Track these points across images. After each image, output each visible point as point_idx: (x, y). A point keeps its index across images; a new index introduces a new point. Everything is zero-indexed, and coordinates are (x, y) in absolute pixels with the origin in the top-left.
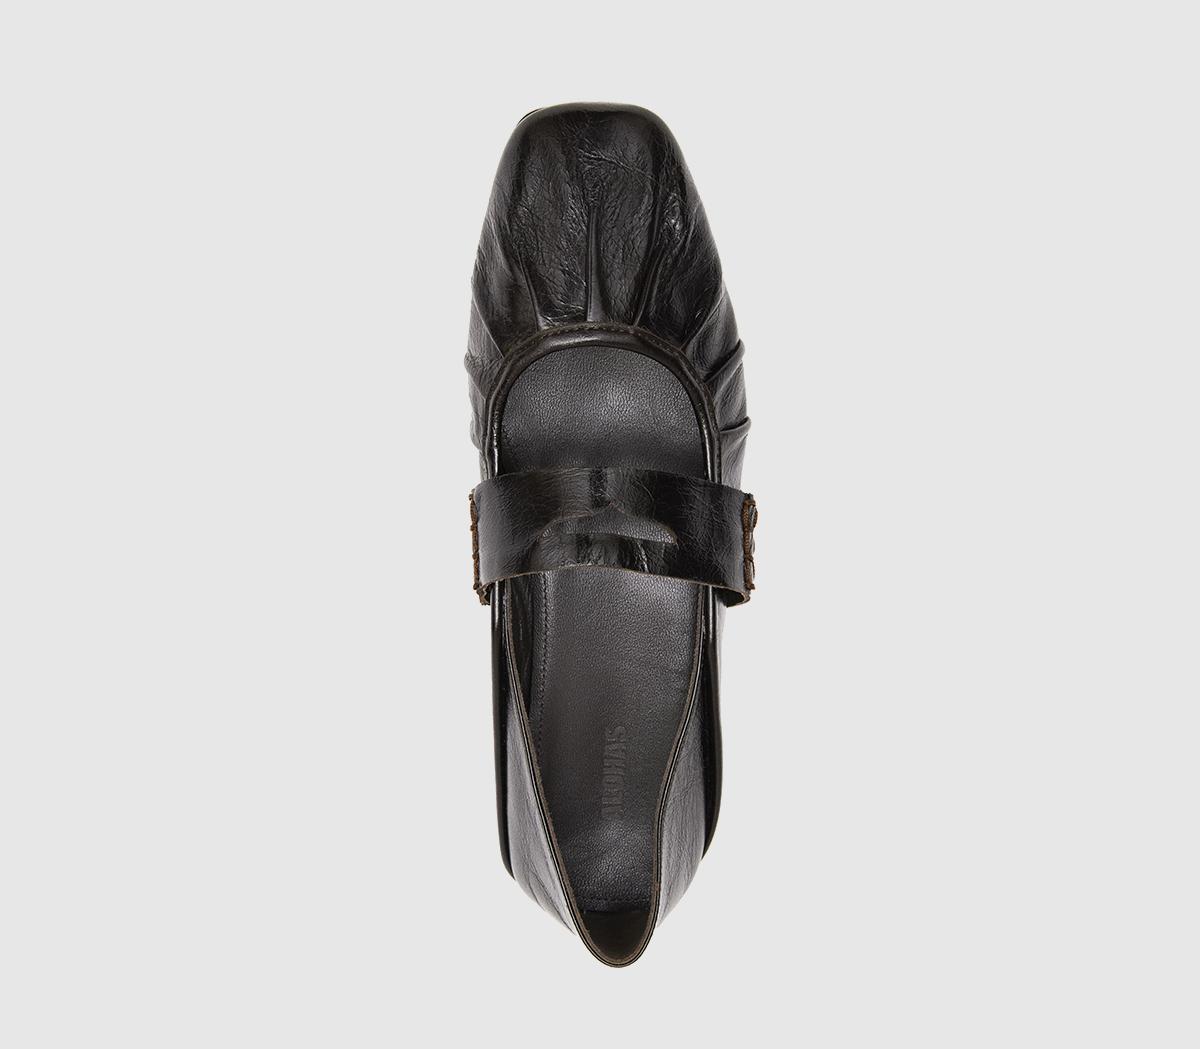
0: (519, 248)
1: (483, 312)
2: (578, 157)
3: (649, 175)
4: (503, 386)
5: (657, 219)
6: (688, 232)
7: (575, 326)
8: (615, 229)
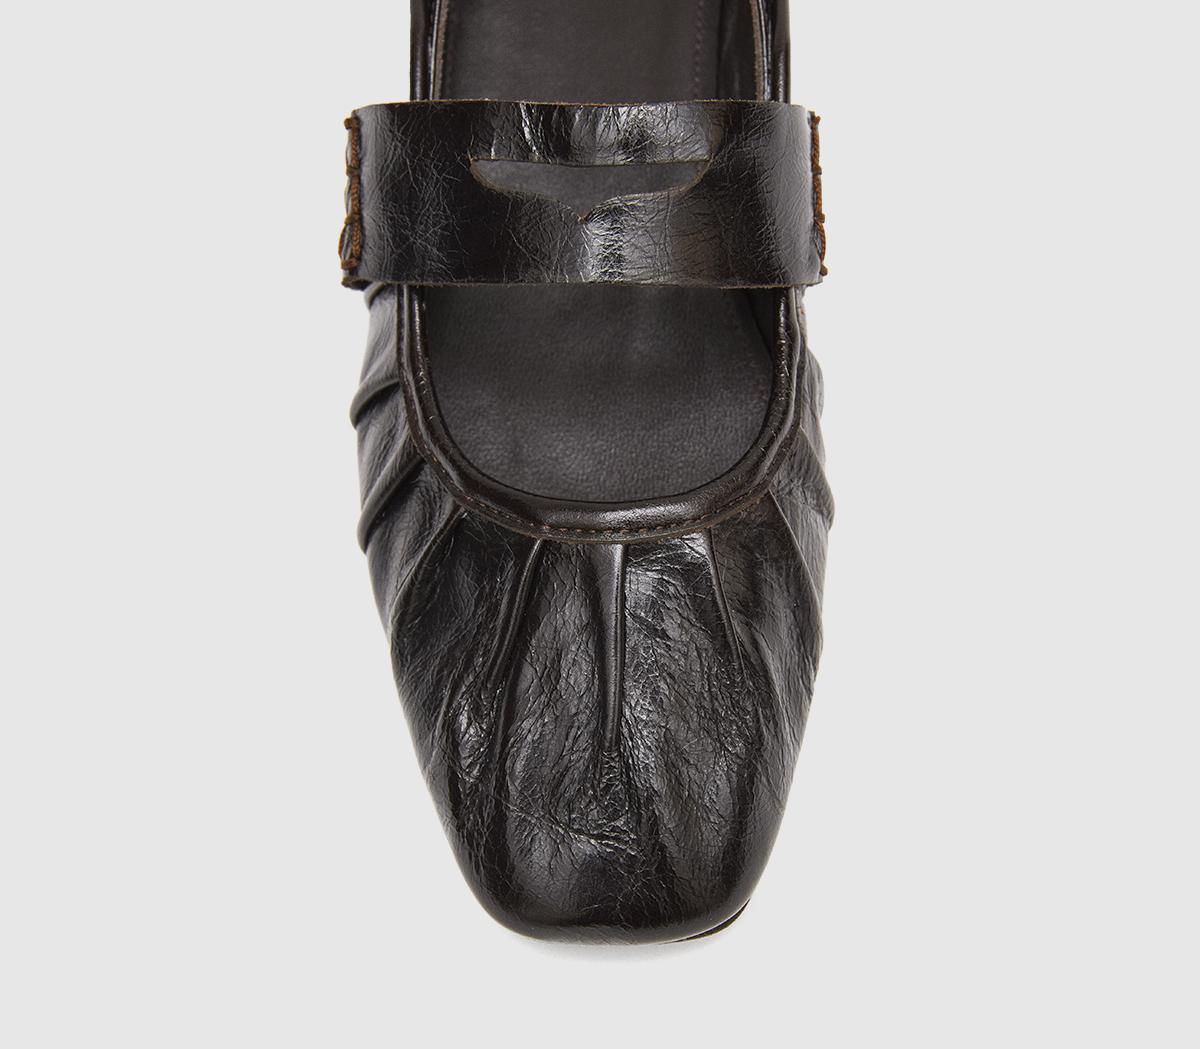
0: (743, 682)
1: (804, 576)
2: (637, 842)
3: (514, 812)
4: (772, 441)
5: (500, 733)
6: (446, 714)
7: (644, 535)
8: (574, 711)
